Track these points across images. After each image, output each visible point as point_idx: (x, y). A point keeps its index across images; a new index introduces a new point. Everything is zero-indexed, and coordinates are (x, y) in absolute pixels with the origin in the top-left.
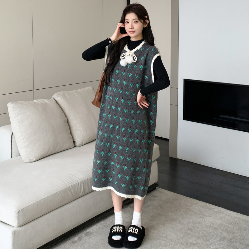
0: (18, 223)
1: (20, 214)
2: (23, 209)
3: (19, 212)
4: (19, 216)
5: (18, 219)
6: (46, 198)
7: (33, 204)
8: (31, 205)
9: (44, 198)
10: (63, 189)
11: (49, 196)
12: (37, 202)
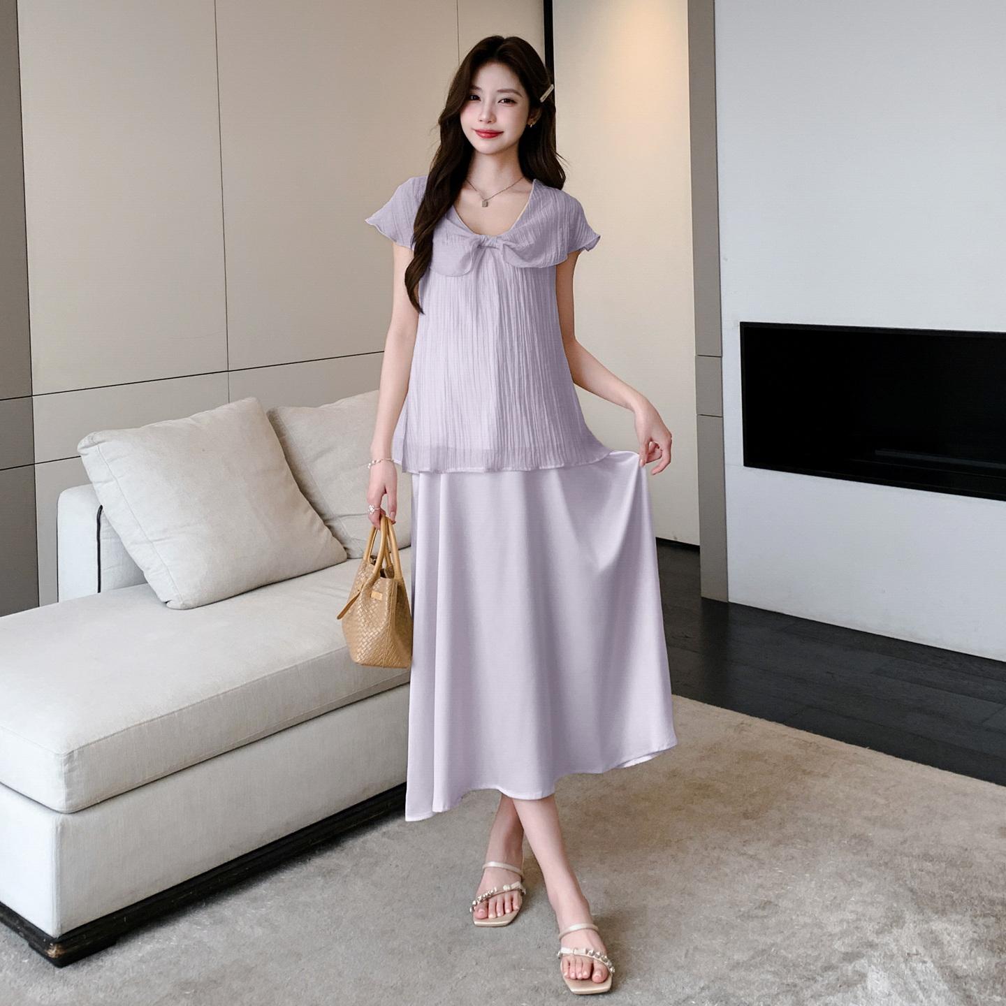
0: (69, 796)
1: (76, 763)
2: (88, 745)
3: (70, 756)
4: (71, 771)
5: (69, 783)
6: (174, 712)
7: (124, 730)
8: (117, 733)
9: (168, 714)
10: (239, 685)
11: (186, 708)
12: (140, 724)
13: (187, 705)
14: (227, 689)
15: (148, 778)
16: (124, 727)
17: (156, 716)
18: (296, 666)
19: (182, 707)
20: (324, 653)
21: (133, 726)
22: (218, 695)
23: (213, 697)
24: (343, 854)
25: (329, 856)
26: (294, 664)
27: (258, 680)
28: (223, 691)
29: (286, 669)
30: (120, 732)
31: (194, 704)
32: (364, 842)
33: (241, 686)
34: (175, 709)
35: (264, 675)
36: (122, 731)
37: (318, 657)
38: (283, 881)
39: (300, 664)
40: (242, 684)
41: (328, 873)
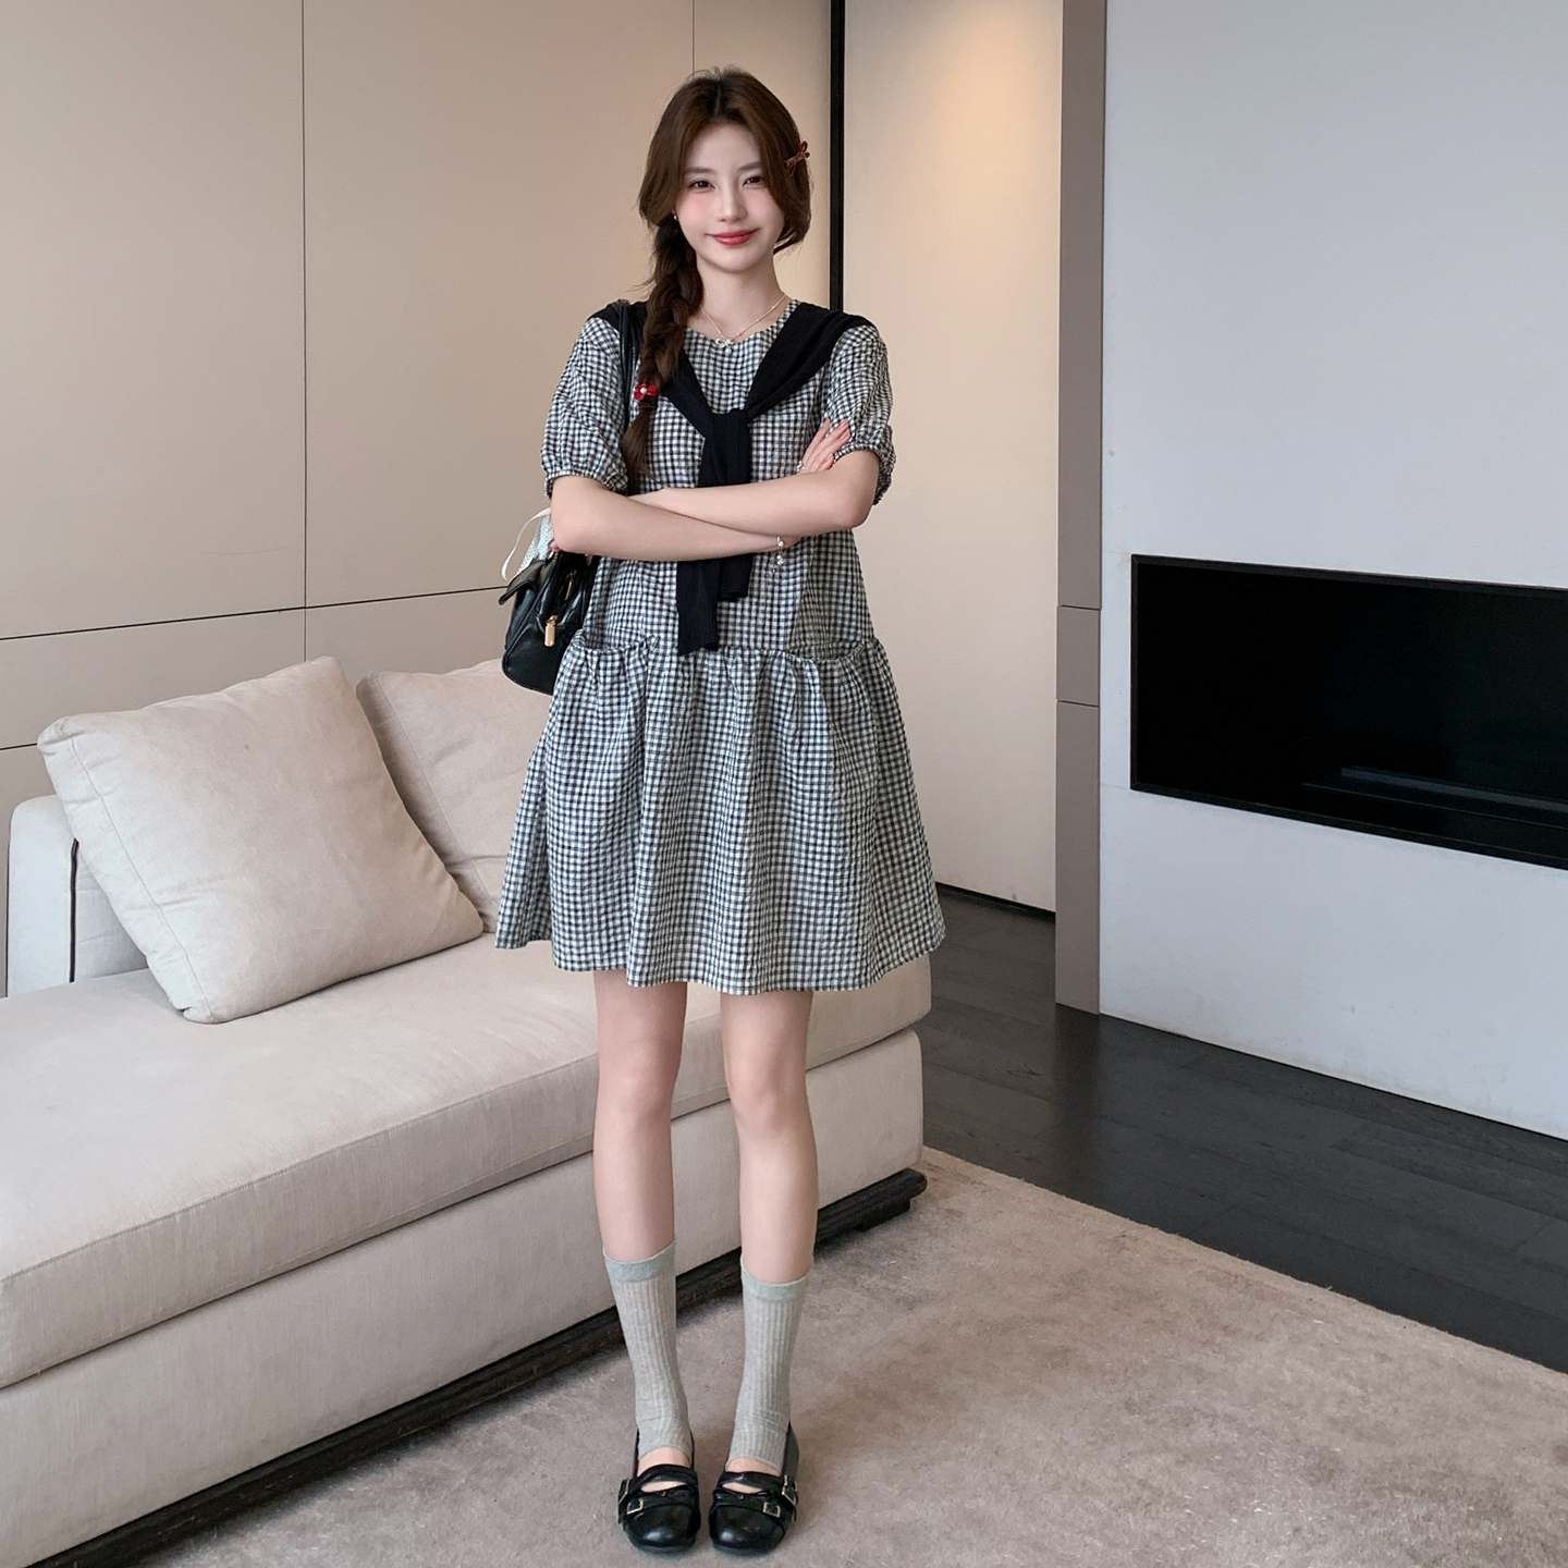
6: (174, 1214)
7: (86, 1246)
8: (75, 1251)
9: (162, 1219)
10: (287, 1165)
11: (196, 1206)
12: (115, 1236)
13: (197, 1200)
14: (267, 1173)
15: (124, 1329)
16: (86, 1241)
17: (143, 1221)
18: (386, 1132)
19: (189, 1205)
20: (434, 1110)
21: (101, 1240)
22: (250, 1184)
23: (242, 1187)
24: (455, 1452)
25: (431, 1455)
26: (382, 1129)
27: (321, 1155)
28: (258, 1176)
29: (368, 1138)
30: (79, 1249)
31: (209, 1201)
32: (492, 1432)
33: (292, 1167)
34: (176, 1209)
35: (330, 1147)
36: (82, 1248)
37: (424, 1117)
38: (350, 1496)
39: (392, 1128)
40: (293, 1162)
41: (427, 1486)
